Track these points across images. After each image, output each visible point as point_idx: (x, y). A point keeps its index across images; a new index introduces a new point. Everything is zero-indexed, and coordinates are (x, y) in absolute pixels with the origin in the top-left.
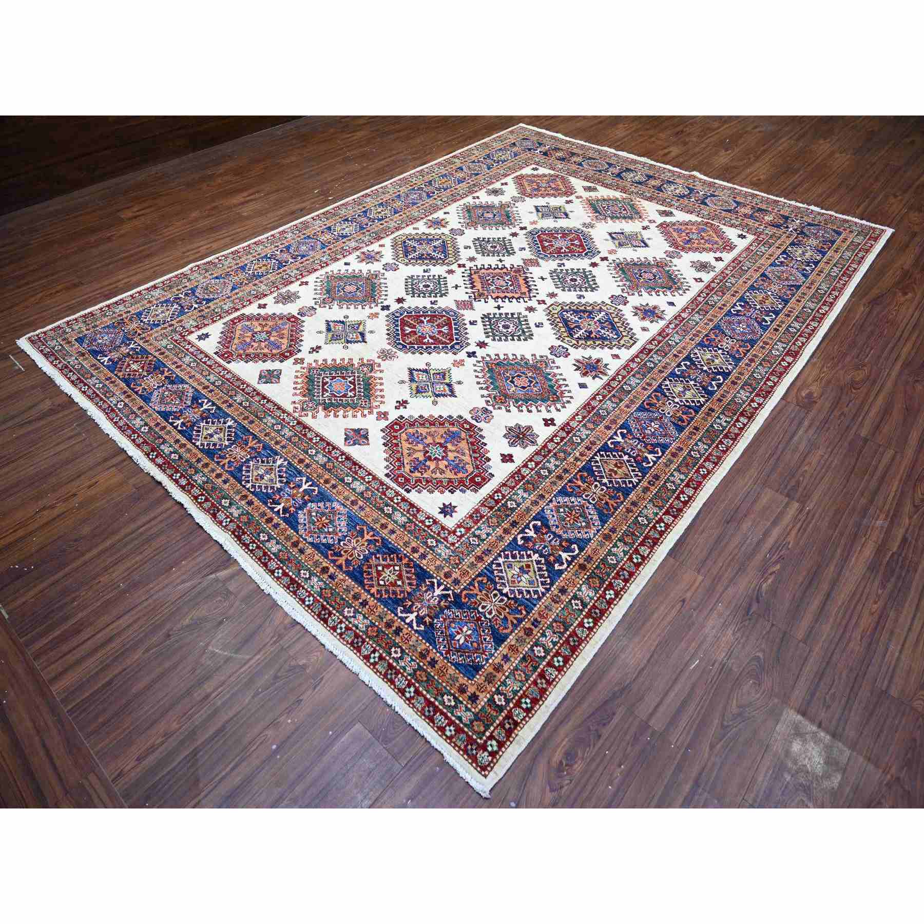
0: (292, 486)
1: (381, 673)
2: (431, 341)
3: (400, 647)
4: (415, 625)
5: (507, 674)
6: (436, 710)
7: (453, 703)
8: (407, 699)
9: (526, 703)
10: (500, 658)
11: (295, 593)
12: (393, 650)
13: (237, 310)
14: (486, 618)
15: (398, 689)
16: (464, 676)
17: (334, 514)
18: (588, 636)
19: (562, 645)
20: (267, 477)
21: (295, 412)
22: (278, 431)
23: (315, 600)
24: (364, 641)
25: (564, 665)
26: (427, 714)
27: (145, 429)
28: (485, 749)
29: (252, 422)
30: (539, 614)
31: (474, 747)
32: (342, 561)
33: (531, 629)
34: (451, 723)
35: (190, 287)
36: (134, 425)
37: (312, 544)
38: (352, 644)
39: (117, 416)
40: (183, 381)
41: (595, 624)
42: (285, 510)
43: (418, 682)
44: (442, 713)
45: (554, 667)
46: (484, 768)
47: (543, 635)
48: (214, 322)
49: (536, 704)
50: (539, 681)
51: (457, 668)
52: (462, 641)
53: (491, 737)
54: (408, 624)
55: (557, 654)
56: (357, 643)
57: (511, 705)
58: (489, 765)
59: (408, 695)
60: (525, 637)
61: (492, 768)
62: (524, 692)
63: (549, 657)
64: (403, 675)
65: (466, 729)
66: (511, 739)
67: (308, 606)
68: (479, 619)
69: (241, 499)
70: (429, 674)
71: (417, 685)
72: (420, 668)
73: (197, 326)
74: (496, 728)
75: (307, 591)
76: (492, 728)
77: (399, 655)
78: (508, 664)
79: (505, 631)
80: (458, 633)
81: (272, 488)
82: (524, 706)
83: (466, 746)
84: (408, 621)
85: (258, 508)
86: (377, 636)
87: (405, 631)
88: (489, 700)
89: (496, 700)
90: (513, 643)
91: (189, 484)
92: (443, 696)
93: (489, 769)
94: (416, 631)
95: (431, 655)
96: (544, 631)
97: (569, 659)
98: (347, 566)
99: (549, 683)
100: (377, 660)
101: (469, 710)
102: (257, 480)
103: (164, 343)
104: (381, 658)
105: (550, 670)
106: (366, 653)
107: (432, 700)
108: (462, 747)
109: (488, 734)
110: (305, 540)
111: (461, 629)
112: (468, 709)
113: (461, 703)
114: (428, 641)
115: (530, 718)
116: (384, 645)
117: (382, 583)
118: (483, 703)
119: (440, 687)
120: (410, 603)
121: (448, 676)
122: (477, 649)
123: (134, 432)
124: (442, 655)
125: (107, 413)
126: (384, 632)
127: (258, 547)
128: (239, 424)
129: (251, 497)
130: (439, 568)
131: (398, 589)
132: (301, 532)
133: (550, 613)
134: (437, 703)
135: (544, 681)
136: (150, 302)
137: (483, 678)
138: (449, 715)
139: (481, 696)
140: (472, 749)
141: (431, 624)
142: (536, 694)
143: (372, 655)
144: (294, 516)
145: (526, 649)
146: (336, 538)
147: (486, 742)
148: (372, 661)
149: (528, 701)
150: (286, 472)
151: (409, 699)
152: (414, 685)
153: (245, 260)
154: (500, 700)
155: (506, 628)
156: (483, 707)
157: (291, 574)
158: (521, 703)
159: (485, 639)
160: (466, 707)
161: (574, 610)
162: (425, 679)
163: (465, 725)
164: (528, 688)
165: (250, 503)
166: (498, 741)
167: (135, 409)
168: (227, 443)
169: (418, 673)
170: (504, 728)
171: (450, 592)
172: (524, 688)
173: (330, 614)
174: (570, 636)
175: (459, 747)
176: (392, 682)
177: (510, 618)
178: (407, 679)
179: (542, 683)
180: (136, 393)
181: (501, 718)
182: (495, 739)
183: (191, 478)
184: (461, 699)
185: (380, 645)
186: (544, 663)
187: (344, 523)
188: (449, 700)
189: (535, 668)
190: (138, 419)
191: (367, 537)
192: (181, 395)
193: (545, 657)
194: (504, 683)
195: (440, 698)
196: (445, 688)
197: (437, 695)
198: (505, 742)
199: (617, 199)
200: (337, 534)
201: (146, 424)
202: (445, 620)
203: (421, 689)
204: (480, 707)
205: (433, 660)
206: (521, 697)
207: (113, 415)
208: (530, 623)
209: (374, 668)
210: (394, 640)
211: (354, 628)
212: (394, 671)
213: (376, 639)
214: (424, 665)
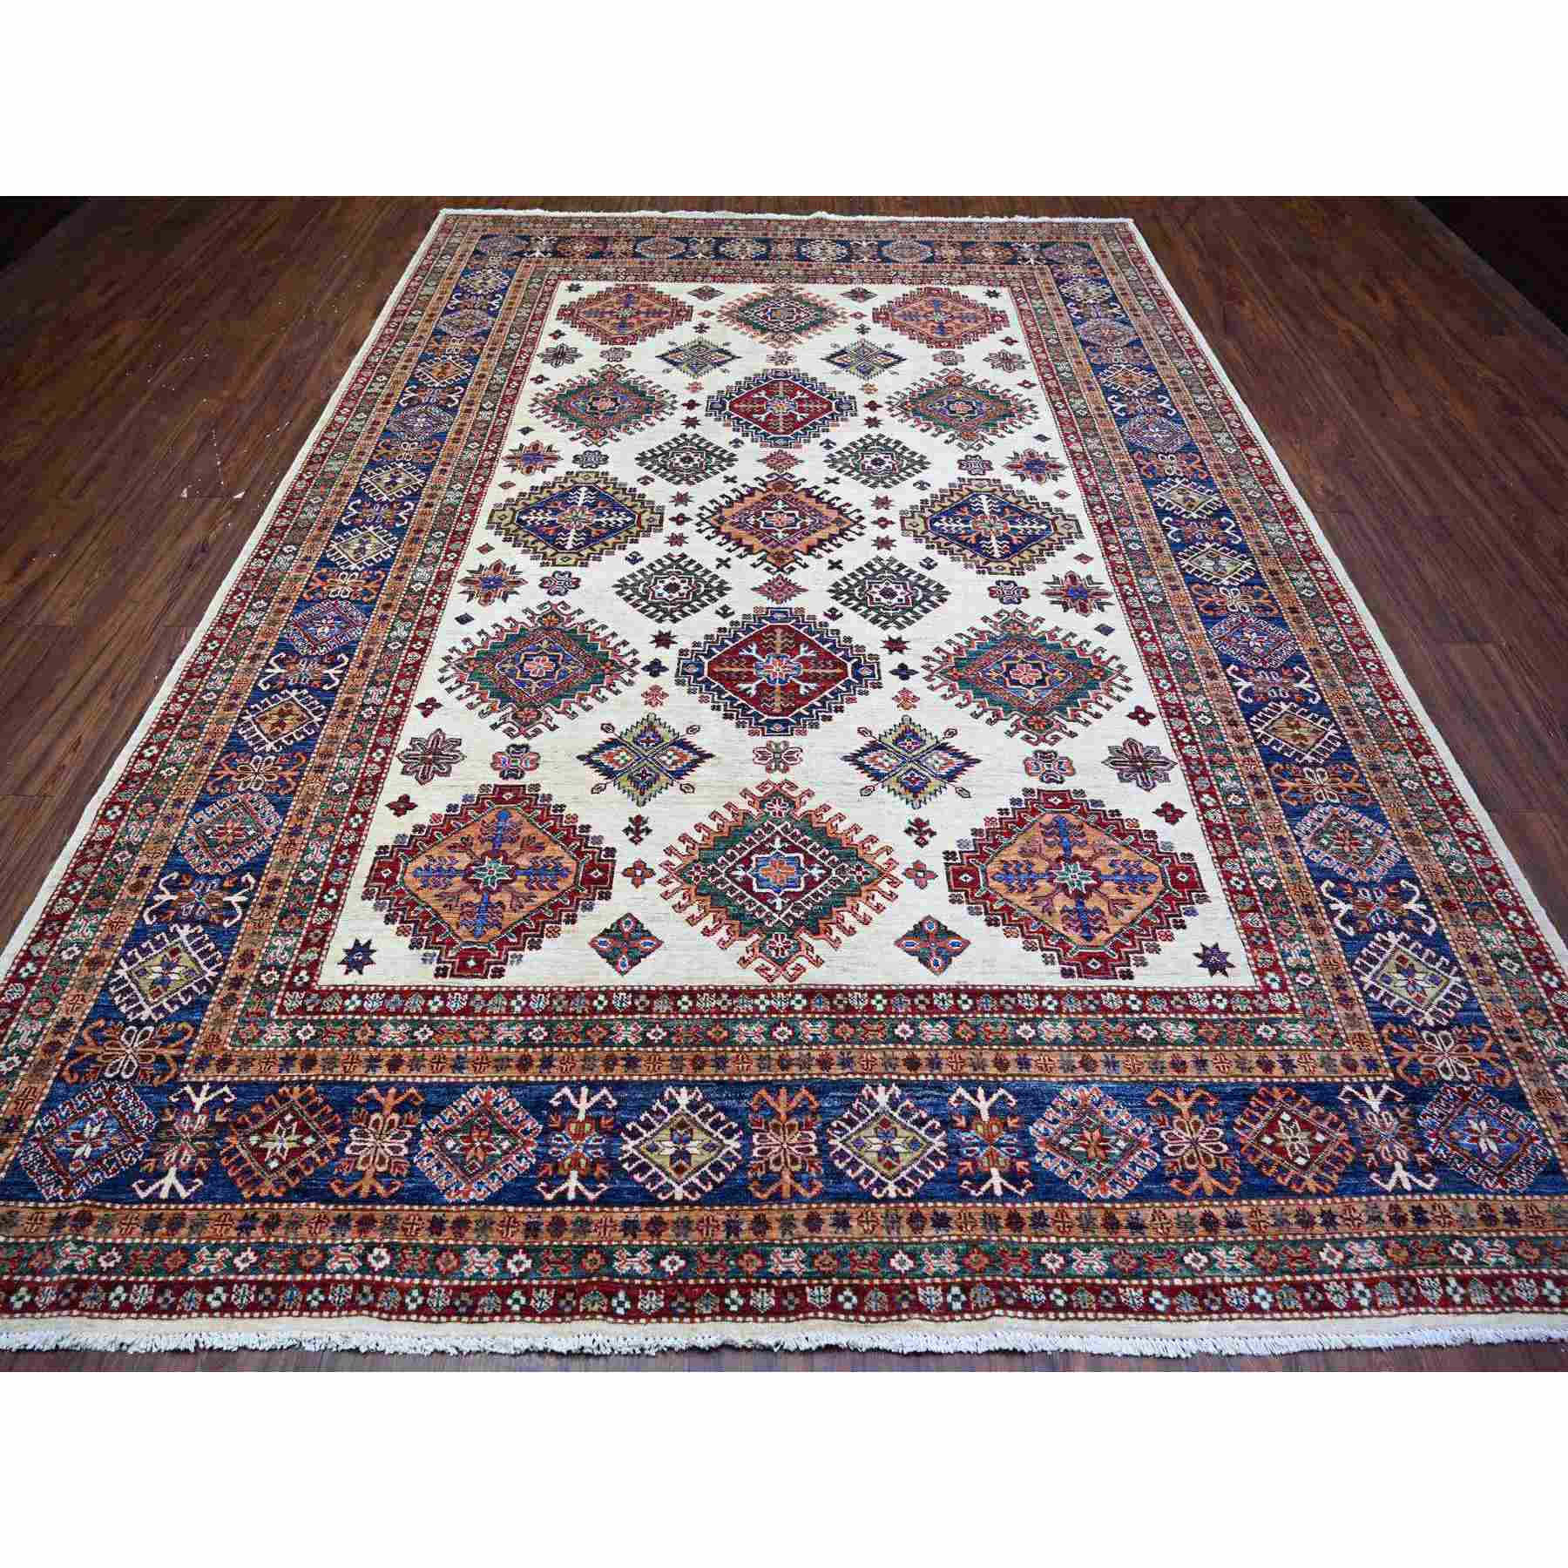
0: (962, 1122)
1: (1489, 1305)
2: (812, 686)
3: (1454, 1237)
4: (1420, 1183)
8: (1563, 1306)
10: (1552, 1125)
11: (1227, 1308)
12: (1453, 1251)
13: (354, 848)
14: (1467, 1084)
15: (1536, 1303)
17: (1091, 1112)
20: (898, 1145)
21: (770, 979)
22: (795, 1040)
23: (1272, 1288)
24: (1413, 1281)
27: (520, 1264)
29: (721, 1062)
30: (1499, 1017)
32: (1207, 1182)
33: (1520, 1049)
35: (160, 862)
36: (479, 1276)
37: (1131, 1197)
38: (1404, 1303)
39: (405, 1291)
40: (454, 1090)
41: (1557, 974)
42: (1013, 1176)
43: (1540, 1266)
47: (1539, 1043)
48: (335, 906)
51: (1541, 1194)
52: (1494, 1148)
54: (1414, 1191)
59: (1555, 1300)
60: (1532, 1067)
67: (1274, 1309)
68: (1465, 1095)
69: (917, 1229)
70: (1529, 1238)
72: (1511, 1241)
73: (306, 944)
75: (1239, 1286)
77: (1470, 1251)
79: (1507, 1080)
80: (1476, 1140)
81: (935, 1156)
84: (1407, 1186)
85: (968, 1219)
86: (1411, 1253)
87: (1426, 1206)
90: (1535, 1089)
91: (781, 1293)
94: (1436, 1191)
95: (1497, 1207)
96: (1534, 1038)
98: (1230, 1184)
100: (1461, 1290)
102: (889, 1166)
103: (276, 1034)
104: (1463, 1282)
106: (1437, 1296)
110: (1113, 1200)
111: (1470, 1131)
114: (1466, 1191)
116: (1436, 1257)
117: (1301, 1161)
120: (1372, 1156)
121: (1549, 1216)
122: (1520, 1141)
123: (505, 1292)
124: (1503, 1193)
125: (371, 1308)
126: (1407, 1238)
127: (1068, 1289)
128: (703, 1085)
129: (927, 1208)
130: (1327, 1063)
131: (1330, 1150)
132: (1090, 1192)
133: (1505, 1005)
136: (95, 963)
141: (1435, 1161)
143: (1449, 1290)
144: (1037, 1174)
145: (1554, 1083)
146: (1147, 1150)
148: (1457, 1299)
150: (918, 1107)
151: (1564, 1303)
152: (1542, 1276)
153: (219, 723)
155: (1502, 1076)
157: (1178, 1282)
159: (1507, 1117)
161: (1518, 977)
162: (1536, 1251)
165: (941, 1221)
167: (425, 1239)
168: (733, 1144)
169: (1520, 1251)
171: (1386, 1088)
173: (1319, 1286)
177: (1485, 1055)
178: (1526, 1277)
180: (373, 1198)
183: (770, 1276)
185: (1434, 1263)
187: (1123, 1115)
190: (473, 1256)
191: (1184, 1106)
192: (486, 1121)
199: (765, 298)
200: (1141, 1144)
201: (508, 1252)
202: (1436, 1135)
203: (1555, 1272)
205: (1506, 1212)
207: (391, 1299)
208: (1510, 1043)
209: (1473, 1306)
210: (1433, 1235)
211: (1375, 1275)
212: (1500, 1283)
213: (1417, 1260)
214: (1507, 1231)
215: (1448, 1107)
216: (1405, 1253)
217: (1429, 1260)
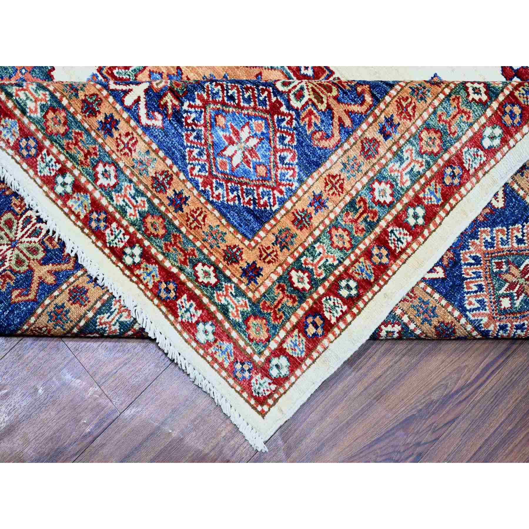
1: (78, 216)
3: (114, 163)
4: (143, 111)
5: (317, 233)
6: (181, 289)
7: (213, 280)
8: (128, 267)
9: (348, 287)
10: (308, 198)
12: (100, 169)
14: (289, 107)
15: (112, 249)
16: (237, 230)
18: (482, 165)
19: (428, 183)
24: (40, 147)
25: (426, 225)
26: (163, 295)
28: (265, 372)
30: (399, 105)
31: (246, 367)
33: (374, 141)
34: (208, 317)
41: (504, 141)
43: (149, 238)
44: (192, 297)
45: (405, 225)
46: (261, 401)
47: (398, 156)
49: (366, 290)
50: (375, 251)
51: (223, 215)
52: (237, 160)
53: (280, 351)
54: (128, 109)
55: (417, 201)
56: (27, 148)
57: (321, 290)
58: (270, 396)
59: (128, 260)
60: (361, 159)
61: (276, 401)
62: (347, 269)
63: (399, 207)
64: (120, 225)
65: (234, 334)
66: (315, 355)
68: (275, 111)
70: (170, 222)
71: (146, 243)
72: (154, 210)
74: (289, 333)
76: (282, 334)
77: (113, 181)
78: (323, 212)
79: (324, 143)
80: (232, 142)
82: (344, 293)
83: (232, 364)
84: (129, 100)
86: (65, 135)
87: (123, 127)
88: (280, 278)
89: (295, 280)
90: (335, 171)
92: (194, 266)
93: (270, 401)
94: (146, 129)
95: (177, 186)
96: (400, 149)
97: (435, 214)
99: (394, 255)
100: (69, 189)
101: (243, 294)
104: (77, 187)
105: (399, 232)
106: (46, 172)
107: (175, 270)
108: (226, 364)
109: (273, 345)
111: (237, 133)
112: (239, 293)
113: (228, 279)
115: (354, 316)
116: (81, 157)
118: (268, 283)
119: (190, 248)
121: (206, 229)
122: (264, 179)
124: (196, 186)
126: (79, 124)
133: (421, 105)
134: (183, 277)
135: (384, 252)
137: (273, 238)
138: (205, 300)
139: (267, 269)
140: (243, 370)
141: (177, 115)
142: (368, 274)
143: (60, 179)
145: (359, 186)
147: (268, 360)
148: (59, 189)
149: (353, 284)
151: (132, 268)
152: (140, 242)
154: (300, 280)
155: (328, 137)
156: (269, 290)
158: (339, 287)
159: (282, 159)
160: (237, 288)
161: (468, 103)
162: (162, 232)
163: (235, 325)
164: (353, 263)
166: (290, 358)
169: (149, 220)
170: (305, 334)
172: (347, 262)
174: (449, 163)
175: (221, 365)
176: (99, 235)
177: (339, 110)
178: (127, 233)
179: (380, 256)
181: (300, 312)
182: (287, 355)
184: (228, 273)
185: (73, 158)
186: (389, 218)
188: (206, 274)
189: (372, 226)
193: (391, 205)
194: (310, 250)
195: (188, 269)
196: (200, 250)
197: (184, 262)
198: (303, 360)
202: (206, 103)
203: (153, 251)
204: (262, 289)
205: (179, 195)
206: (340, 278)
208: (376, 128)
209: (65, 205)
210: (102, 146)
211: (17, 112)
212: (103, 216)
213: (64, 142)
214: (162, 204)
215: (248, 100)
216: (62, 130)
217: (73, 152)
